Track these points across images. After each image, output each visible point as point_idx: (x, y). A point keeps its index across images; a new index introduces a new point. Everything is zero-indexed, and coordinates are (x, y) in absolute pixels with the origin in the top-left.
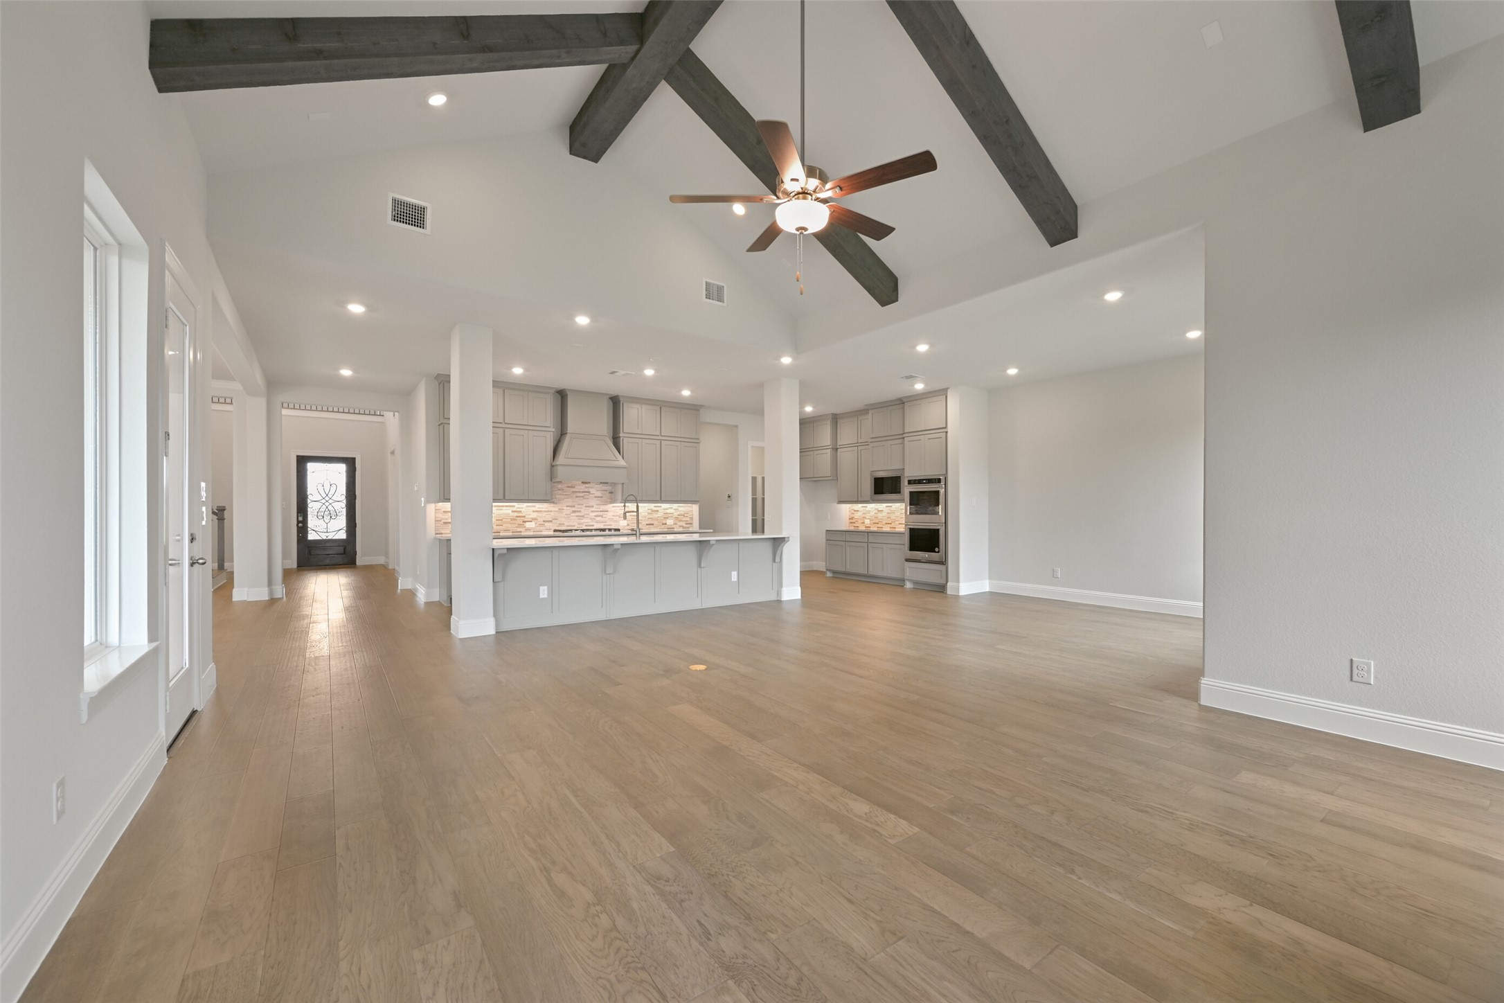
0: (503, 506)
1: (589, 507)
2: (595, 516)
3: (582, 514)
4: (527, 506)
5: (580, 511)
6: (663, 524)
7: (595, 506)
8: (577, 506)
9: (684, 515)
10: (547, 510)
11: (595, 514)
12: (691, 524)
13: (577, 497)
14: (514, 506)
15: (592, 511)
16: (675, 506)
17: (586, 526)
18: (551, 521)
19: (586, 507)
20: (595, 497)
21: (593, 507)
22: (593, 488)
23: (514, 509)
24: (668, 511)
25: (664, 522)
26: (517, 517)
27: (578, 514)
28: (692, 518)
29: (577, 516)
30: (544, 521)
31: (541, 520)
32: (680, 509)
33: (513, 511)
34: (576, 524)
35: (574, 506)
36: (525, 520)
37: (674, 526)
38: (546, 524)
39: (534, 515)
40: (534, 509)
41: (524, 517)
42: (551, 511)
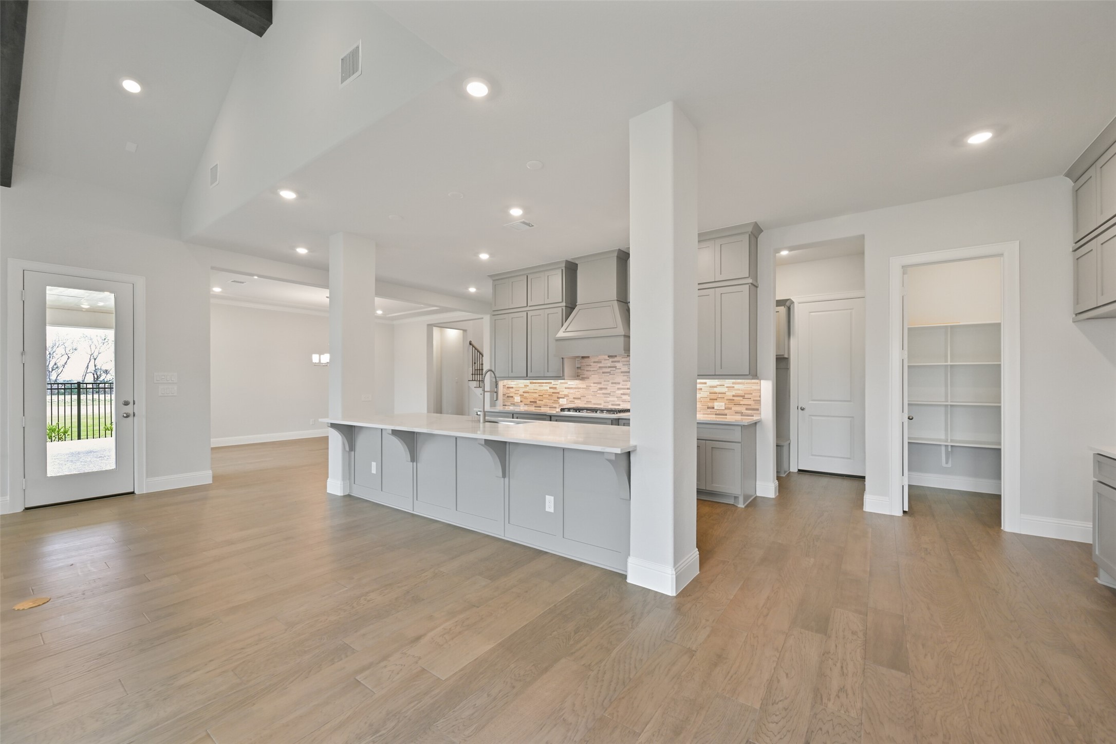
0: (543, 383)
1: (615, 383)
2: (622, 394)
3: (608, 392)
4: (561, 383)
5: (606, 389)
6: (708, 408)
7: (622, 383)
8: (603, 383)
9: (743, 397)
10: (576, 386)
11: (621, 392)
12: (757, 410)
13: (603, 373)
14: (551, 383)
15: (618, 389)
16: (728, 382)
17: (612, 405)
18: (580, 398)
19: (612, 383)
20: (622, 372)
21: (619, 383)
22: (619, 362)
23: (551, 386)
24: (716, 390)
25: (710, 405)
26: (553, 393)
27: (603, 391)
28: (758, 402)
29: (603, 394)
30: (574, 398)
31: (571, 396)
32: (736, 386)
33: (550, 388)
34: (602, 402)
35: (601, 383)
36: (559, 396)
37: (726, 412)
38: (576, 401)
39: (566, 392)
40: (566, 386)
41: (558, 393)
42: (580, 388)
